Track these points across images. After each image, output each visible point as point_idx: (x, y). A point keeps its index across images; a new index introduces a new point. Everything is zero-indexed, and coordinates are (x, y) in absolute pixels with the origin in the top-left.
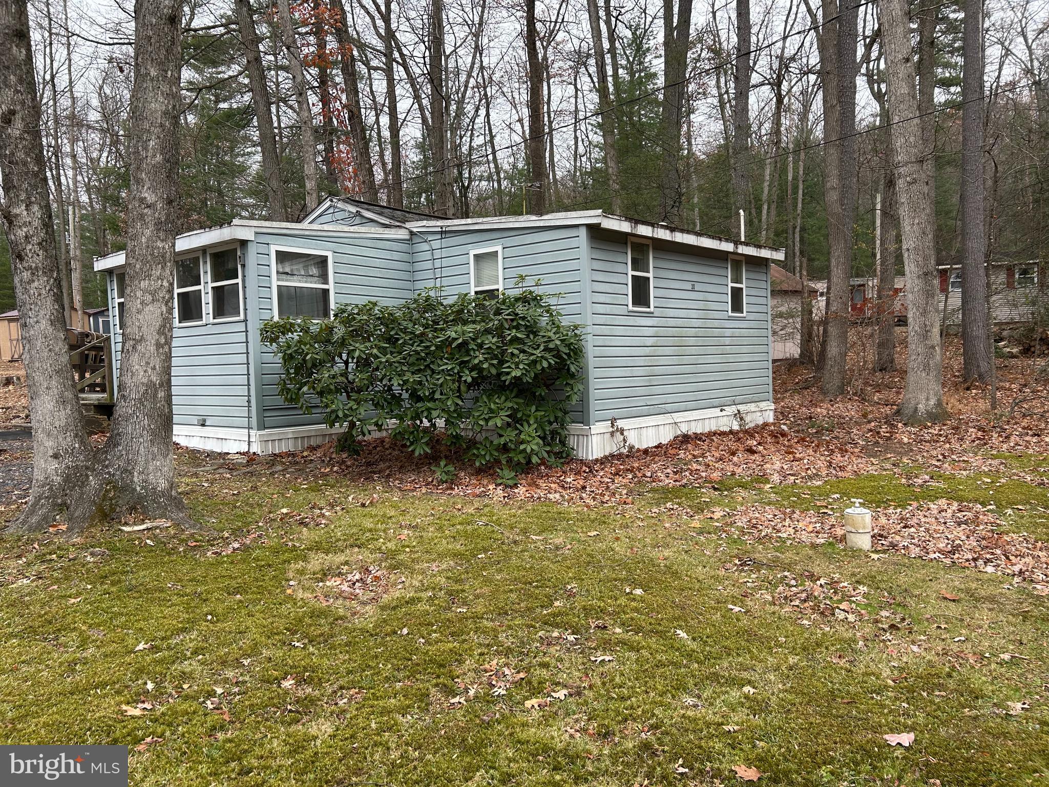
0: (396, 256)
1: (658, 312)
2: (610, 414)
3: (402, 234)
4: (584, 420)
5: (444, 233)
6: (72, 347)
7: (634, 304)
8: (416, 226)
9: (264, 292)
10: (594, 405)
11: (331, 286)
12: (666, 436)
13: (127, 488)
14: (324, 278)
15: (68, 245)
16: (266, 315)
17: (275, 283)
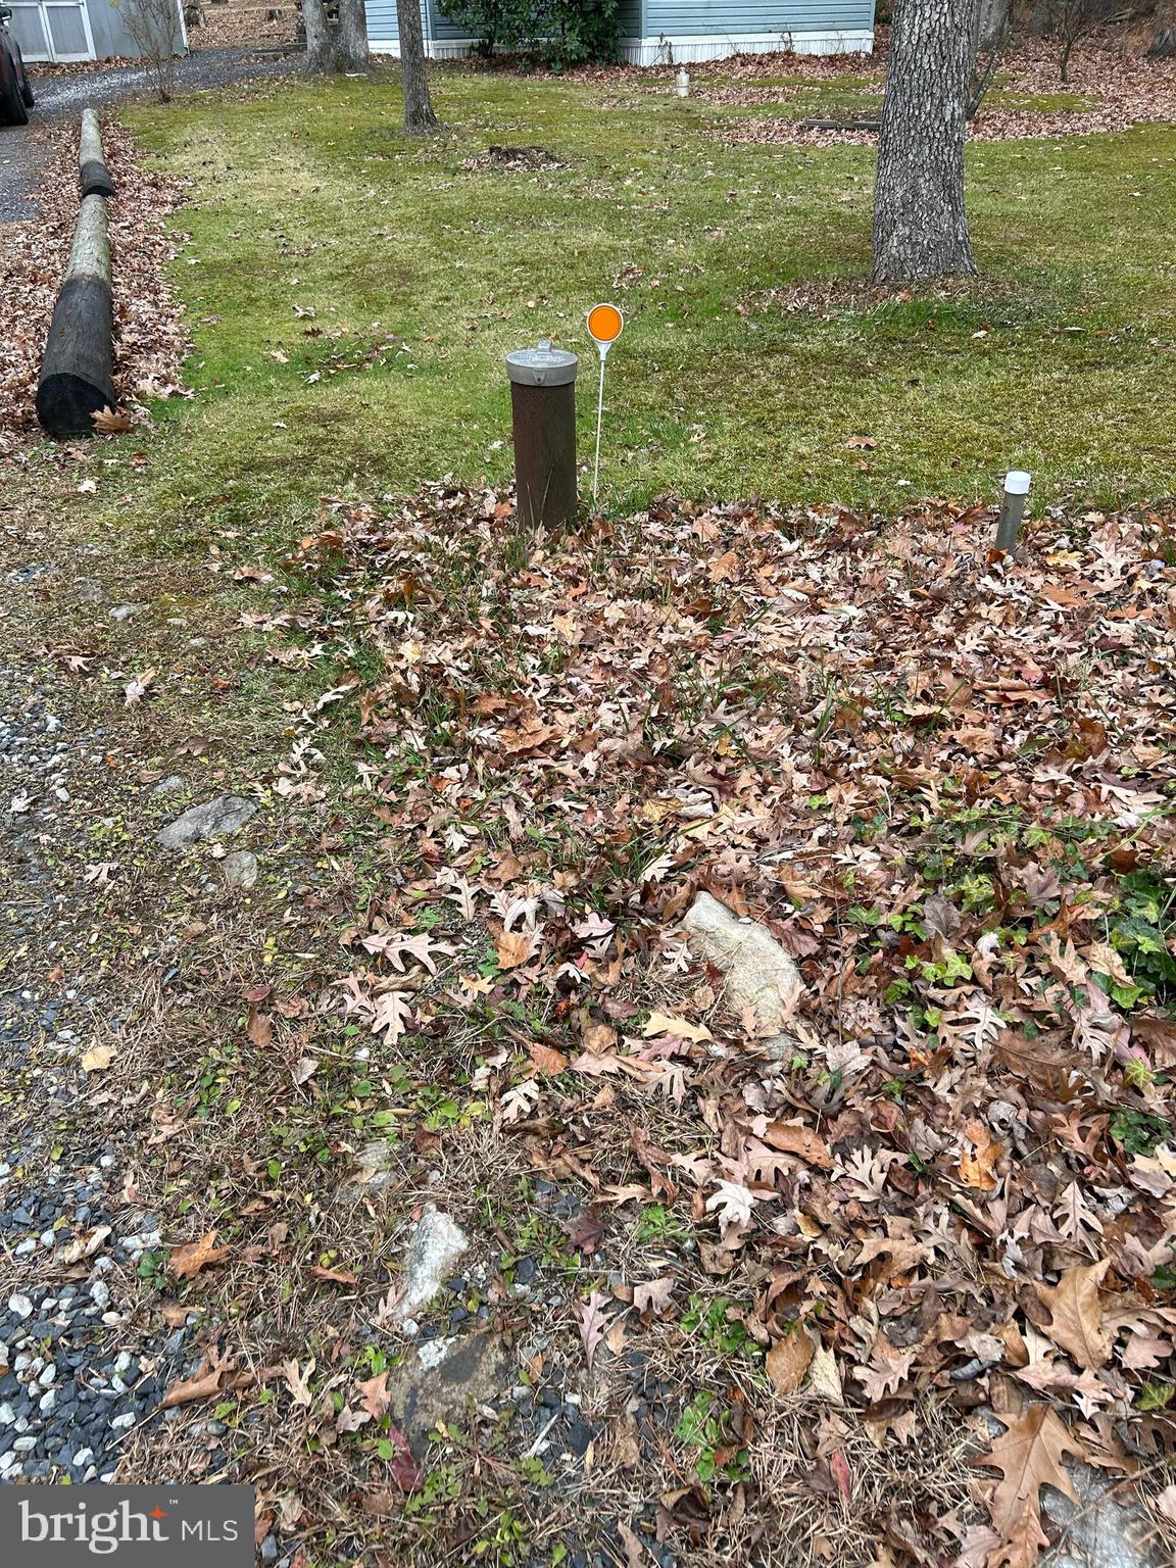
2: (661, 32)
4: (637, 33)
10: (646, 24)
12: (724, 53)
13: (347, 58)
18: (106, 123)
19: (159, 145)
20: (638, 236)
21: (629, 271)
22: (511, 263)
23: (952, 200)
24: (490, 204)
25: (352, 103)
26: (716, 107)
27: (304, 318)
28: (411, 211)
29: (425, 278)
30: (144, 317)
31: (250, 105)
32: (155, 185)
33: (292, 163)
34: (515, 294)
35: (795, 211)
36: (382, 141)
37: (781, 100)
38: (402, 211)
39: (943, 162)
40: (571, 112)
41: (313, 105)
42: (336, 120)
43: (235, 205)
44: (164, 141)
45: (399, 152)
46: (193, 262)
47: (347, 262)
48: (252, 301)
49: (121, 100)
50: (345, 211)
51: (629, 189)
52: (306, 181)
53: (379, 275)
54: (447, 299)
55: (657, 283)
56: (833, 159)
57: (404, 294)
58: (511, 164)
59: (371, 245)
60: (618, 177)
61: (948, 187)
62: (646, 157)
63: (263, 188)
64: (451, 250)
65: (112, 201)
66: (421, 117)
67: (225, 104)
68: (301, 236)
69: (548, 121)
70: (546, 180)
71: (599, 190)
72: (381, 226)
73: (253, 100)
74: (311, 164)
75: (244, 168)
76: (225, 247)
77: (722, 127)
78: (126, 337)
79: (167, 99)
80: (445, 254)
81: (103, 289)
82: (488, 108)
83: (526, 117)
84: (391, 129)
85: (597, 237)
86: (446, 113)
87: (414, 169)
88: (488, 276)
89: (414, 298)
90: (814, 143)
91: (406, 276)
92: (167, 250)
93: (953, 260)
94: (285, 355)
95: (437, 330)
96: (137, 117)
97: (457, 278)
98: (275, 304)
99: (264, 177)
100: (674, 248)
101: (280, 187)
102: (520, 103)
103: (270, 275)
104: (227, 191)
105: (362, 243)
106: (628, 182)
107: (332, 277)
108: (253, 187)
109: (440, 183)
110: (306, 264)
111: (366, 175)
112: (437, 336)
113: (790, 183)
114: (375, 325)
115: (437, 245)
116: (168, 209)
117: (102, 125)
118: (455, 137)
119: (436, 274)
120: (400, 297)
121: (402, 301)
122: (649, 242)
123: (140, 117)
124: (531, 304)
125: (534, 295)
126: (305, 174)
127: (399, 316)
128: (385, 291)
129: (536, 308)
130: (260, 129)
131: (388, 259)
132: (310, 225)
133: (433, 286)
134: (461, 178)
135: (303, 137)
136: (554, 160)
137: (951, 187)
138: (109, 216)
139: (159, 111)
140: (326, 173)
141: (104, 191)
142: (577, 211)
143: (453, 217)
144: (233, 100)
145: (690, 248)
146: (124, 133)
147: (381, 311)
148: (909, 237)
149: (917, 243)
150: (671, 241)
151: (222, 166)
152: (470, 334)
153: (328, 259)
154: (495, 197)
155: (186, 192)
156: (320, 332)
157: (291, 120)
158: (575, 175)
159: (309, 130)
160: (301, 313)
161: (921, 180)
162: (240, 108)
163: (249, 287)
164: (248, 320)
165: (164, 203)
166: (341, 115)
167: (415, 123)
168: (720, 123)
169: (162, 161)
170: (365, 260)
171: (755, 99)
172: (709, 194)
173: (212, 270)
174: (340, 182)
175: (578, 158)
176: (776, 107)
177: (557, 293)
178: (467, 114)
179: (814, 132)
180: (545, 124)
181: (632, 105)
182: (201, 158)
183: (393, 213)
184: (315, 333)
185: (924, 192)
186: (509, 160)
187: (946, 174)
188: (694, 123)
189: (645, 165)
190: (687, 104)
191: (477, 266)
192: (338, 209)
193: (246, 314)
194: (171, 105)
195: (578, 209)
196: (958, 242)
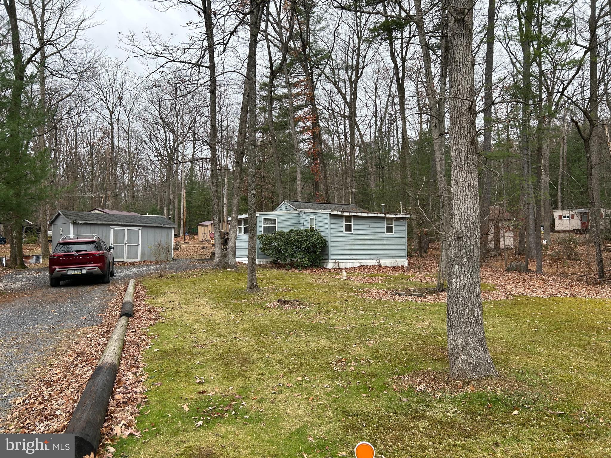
0: (294, 218)
1: (354, 233)
2: (335, 258)
3: (297, 212)
4: (327, 258)
5: (305, 212)
6: (222, 238)
7: (345, 231)
8: (300, 210)
9: (260, 228)
10: (330, 255)
11: (277, 226)
12: (357, 265)
13: (228, 264)
14: (275, 224)
15: (223, 194)
16: (261, 233)
17: (263, 226)
18: (138, 285)
19: (155, 293)
20: (339, 343)
21: (340, 361)
22: (289, 355)
23: (483, 346)
24: (279, 324)
25: (228, 279)
26: (357, 283)
27: (200, 383)
28: (248, 326)
29: (253, 362)
30: (128, 383)
31: (192, 279)
32: (149, 311)
33: (203, 302)
34: (291, 372)
35: (401, 332)
36: (238, 294)
37: (380, 282)
38: (244, 326)
39: (477, 331)
40: (306, 284)
41: (214, 280)
42: (221, 285)
43: (179, 321)
44: (157, 292)
45: (244, 299)
46: (156, 350)
47: (221, 352)
48: (178, 372)
49: (145, 276)
50: (222, 326)
51: (332, 318)
52: (208, 310)
53: (234, 360)
54: (263, 374)
55: (353, 368)
56: (408, 308)
57: (244, 371)
58: (286, 306)
59: (231, 343)
60: (327, 312)
61: (480, 341)
62: (337, 304)
63: (190, 313)
64: (264, 347)
65: (131, 319)
66: (253, 286)
67: (182, 278)
68: (203, 337)
69: (298, 287)
70: (300, 313)
71: (320, 319)
72: (235, 333)
73: (193, 277)
74: (210, 303)
75: (185, 304)
76: (171, 342)
77: (361, 292)
78: (117, 397)
79: (162, 276)
80: (262, 349)
81: (114, 370)
82: (276, 282)
83: (290, 286)
84: (241, 290)
85: (323, 342)
86: (262, 284)
87: (249, 307)
88: (280, 362)
89: (248, 373)
90: (398, 300)
91: (246, 361)
92: (147, 344)
93: (488, 370)
94: (188, 406)
95: (258, 392)
96: (149, 283)
97: (268, 363)
98: (187, 375)
99: (192, 308)
100: (356, 349)
101: (197, 313)
102: (287, 280)
103: (187, 358)
104: (176, 314)
105: (227, 341)
106: (331, 315)
107: (214, 360)
108: (187, 313)
109: (259, 313)
110: (203, 353)
111: (231, 308)
112: (258, 397)
113: (395, 318)
114: (230, 388)
115: (258, 344)
116: (152, 322)
117: (136, 285)
118: (265, 294)
119: (258, 360)
120: (242, 373)
121: (243, 375)
122: (345, 345)
123: (150, 282)
124: (300, 379)
125: (301, 373)
126: (208, 307)
127: (241, 383)
128: (236, 369)
129: (302, 381)
130: (193, 288)
131: (238, 351)
132: (207, 331)
133: (257, 367)
134: (267, 311)
135: (208, 292)
136: (302, 304)
137: (481, 341)
138: (128, 326)
139: (158, 280)
140: (216, 307)
141: (129, 315)
142: (313, 328)
143: (264, 330)
144: (185, 277)
145: (363, 349)
146: (143, 288)
147: (234, 380)
148: (467, 360)
149: (471, 363)
150: (354, 346)
151: (177, 303)
152: (273, 396)
153: (213, 350)
154: (280, 321)
155: (161, 314)
156: (205, 392)
157: (205, 285)
158: (310, 311)
159: (212, 289)
160: (198, 381)
161: (469, 338)
162: (187, 280)
163: (177, 365)
164: (174, 384)
165: (151, 319)
166: (223, 284)
167: (251, 289)
168: (359, 290)
169: (155, 300)
170: (228, 351)
171: (371, 281)
172: (364, 322)
173: (163, 354)
174: (221, 311)
175: (311, 304)
176: (378, 284)
177: (310, 372)
178: (269, 284)
179: (397, 296)
180: (297, 289)
181: (327, 282)
182: (169, 300)
183: (240, 327)
184: (203, 392)
185: (471, 342)
186: (285, 304)
187: (479, 336)
188: (351, 290)
189: (337, 308)
190: (347, 282)
191: (275, 356)
192: (219, 324)
193: (174, 380)
194: (163, 278)
195: (314, 327)
196: (488, 363)
